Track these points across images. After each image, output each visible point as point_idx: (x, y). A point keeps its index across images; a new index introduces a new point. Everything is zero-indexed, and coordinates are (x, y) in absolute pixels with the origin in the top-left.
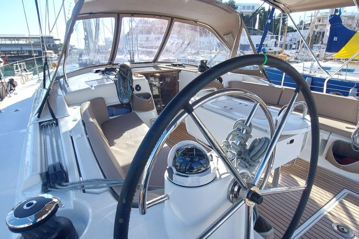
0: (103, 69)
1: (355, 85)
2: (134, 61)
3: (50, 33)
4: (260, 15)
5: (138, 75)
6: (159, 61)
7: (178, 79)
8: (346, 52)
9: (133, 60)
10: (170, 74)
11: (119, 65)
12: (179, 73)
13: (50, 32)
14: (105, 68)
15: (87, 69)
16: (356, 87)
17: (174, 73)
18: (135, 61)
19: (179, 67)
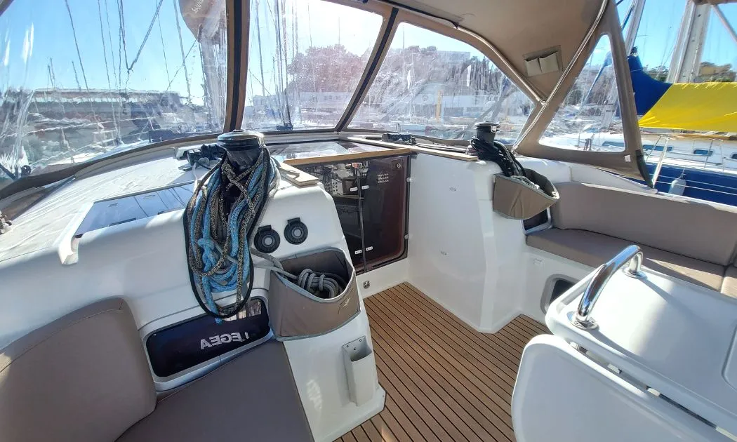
0: (196, 148)
1: (682, 174)
2: (292, 127)
3: (128, 72)
4: (473, 68)
5: (298, 175)
6: (350, 126)
7: (408, 176)
8: (654, 117)
9: (290, 123)
10: (390, 163)
11: (219, 138)
12: (412, 160)
13: (129, 69)
14: (200, 146)
15: (168, 146)
16: (684, 178)
17: (399, 161)
18: (294, 126)
19: (402, 144)
